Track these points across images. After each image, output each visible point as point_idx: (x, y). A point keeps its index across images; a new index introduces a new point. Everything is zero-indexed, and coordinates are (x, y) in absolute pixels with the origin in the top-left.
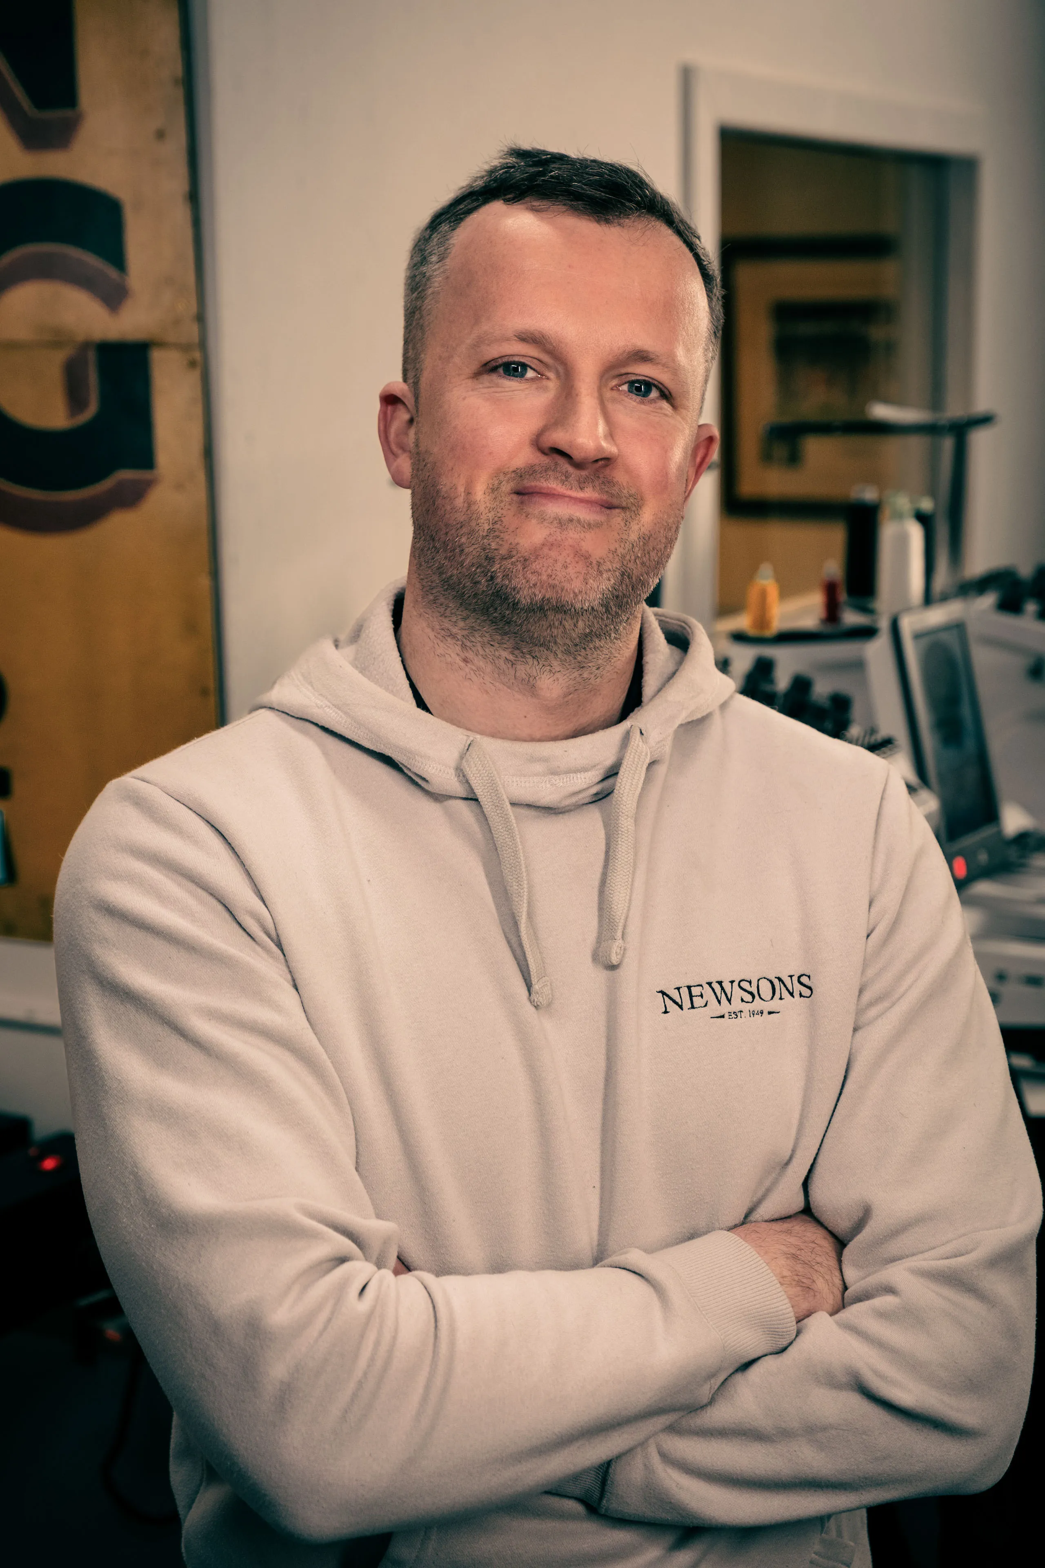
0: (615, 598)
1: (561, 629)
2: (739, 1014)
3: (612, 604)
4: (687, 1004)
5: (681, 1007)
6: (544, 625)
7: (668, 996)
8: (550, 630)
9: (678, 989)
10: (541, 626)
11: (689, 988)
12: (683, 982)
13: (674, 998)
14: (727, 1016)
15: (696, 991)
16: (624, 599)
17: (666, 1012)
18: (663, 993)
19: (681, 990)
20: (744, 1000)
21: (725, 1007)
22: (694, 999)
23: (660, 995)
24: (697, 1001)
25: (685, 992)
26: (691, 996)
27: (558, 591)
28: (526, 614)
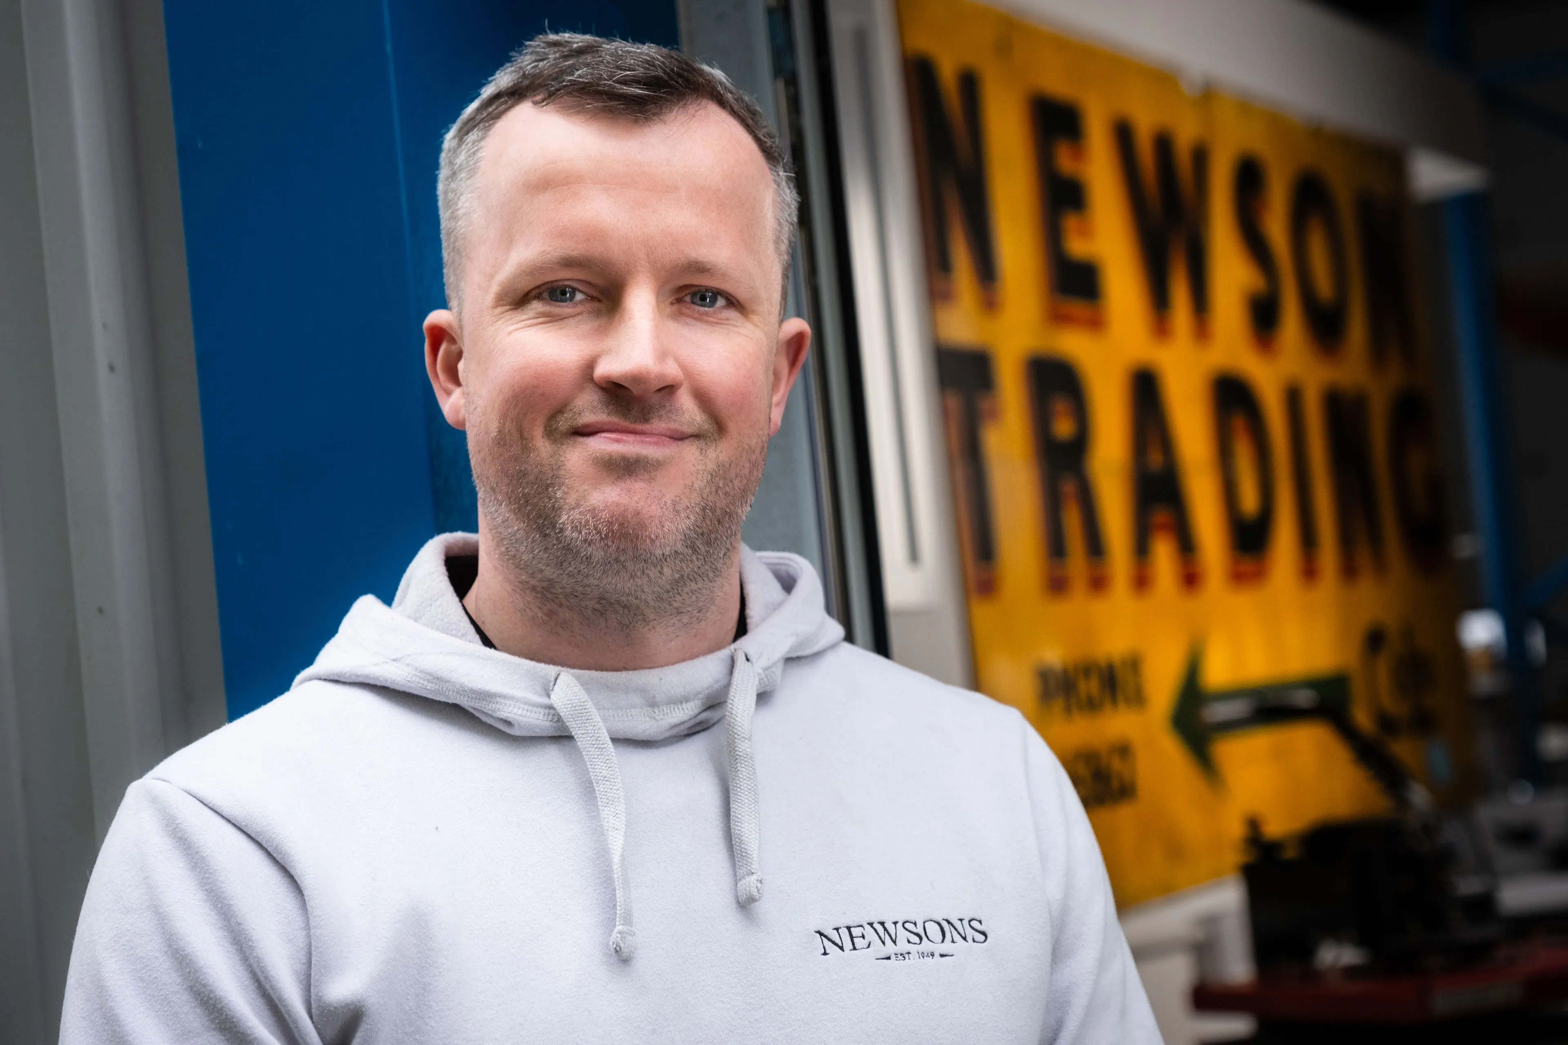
0: (700, 536)
1: (646, 579)
2: (907, 956)
3: (698, 543)
4: (848, 944)
5: (842, 948)
6: (625, 576)
7: (826, 937)
8: (633, 580)
9: (837, 929)
10: (622, 578)
11: (849, 928)
12: (842, 922)
13: (833, 940)
14: (893, 957)
15: (856, 932)
16: (712, 535)
17: (825, 954)
18: (821, 934)
19: (840, 930)
20: (911, 941)
21: (890, 949)
22: (855, 939)
23: (818, 935)
24: (859, 942)
25: (844, 932)
26: (852, 937)
27: (632, 540)
28: (602, 567)
